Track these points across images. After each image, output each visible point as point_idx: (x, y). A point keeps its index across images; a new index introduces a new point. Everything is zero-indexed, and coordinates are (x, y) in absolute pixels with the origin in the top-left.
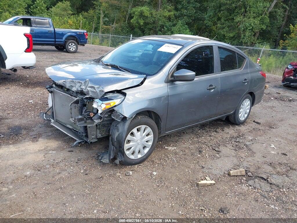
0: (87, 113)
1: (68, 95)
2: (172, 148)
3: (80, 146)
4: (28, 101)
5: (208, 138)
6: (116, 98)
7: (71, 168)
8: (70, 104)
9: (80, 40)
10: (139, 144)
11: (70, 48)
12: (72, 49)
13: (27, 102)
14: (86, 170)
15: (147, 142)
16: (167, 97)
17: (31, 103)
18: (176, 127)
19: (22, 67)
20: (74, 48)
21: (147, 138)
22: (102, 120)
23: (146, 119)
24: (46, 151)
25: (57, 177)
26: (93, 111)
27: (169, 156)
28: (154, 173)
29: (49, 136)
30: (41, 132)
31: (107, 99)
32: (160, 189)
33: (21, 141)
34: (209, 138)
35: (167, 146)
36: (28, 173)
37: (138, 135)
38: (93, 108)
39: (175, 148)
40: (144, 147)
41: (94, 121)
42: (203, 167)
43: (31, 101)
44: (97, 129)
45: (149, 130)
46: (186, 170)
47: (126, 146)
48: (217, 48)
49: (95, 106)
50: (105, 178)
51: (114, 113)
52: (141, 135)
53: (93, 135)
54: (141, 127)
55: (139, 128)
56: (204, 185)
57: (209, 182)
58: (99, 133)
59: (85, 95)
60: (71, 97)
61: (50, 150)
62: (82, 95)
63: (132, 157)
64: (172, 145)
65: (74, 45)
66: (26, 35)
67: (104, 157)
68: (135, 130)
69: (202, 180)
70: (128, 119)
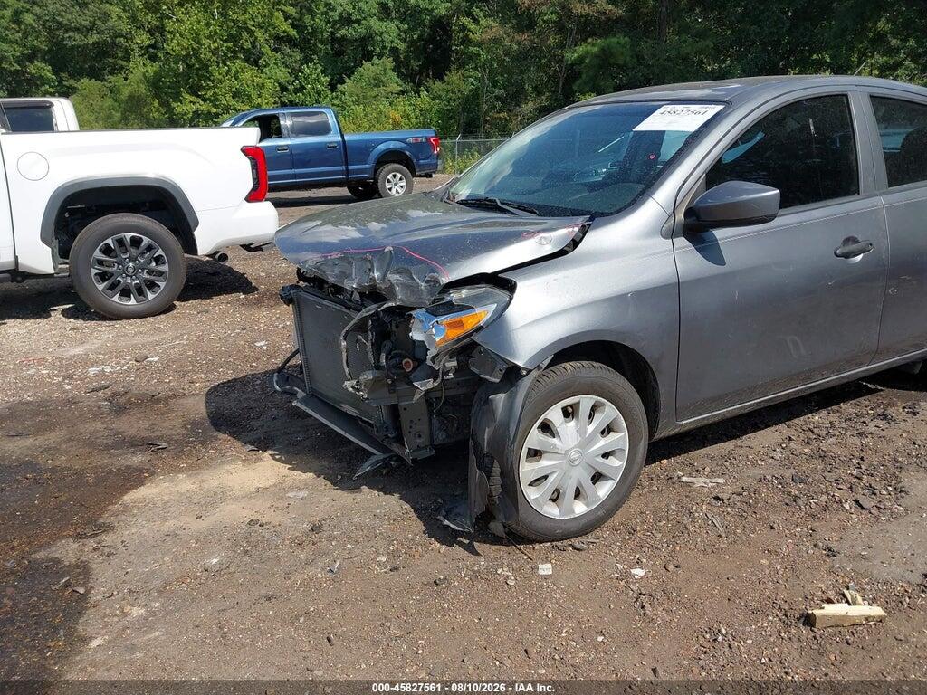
0: (393, 361)
1: (338, 307)
2: (708, 481)
3: (388, 473)
4: (251, 344)
5: (851, 440)
6: (479, 300)
7: (349, 546)
8: (343, 333)
9: (418, 160)
10: (577, 462)
11: (390, 189)
12: (397, 190)
13: (250, 347)
14: (393, 555)
15: (606, 456)
16: (675, 290)
17: (262, 348)
18: (718, 401)
19: (242, 246)
20: (402, 187)
21: (603, 443)
22: (439, 380)
23: (594, 373)
24: (279, 490)
25: (298, 578)
26: (414, 355)
27: (694, 508)
28: (633, 571)
29: (297, 443)
30: (272, 434)
31: (450, 308)
32: (654, 632)
33: (212, 460)
34: (857, 440)
35: (690, 475)
36: (215, 561)
37: (567, 428)
38: (414, 342)
39: (722, 481)
40: (597, 477)
41: (415, 384)
42: (832, 553)
43: (262, 343)
44: (431, 414)
45: (610, 412)
46: (763, 561)
47: (527, 470)
48: (867, 100)
49: (416, 335)
50: (456, 583)
51: (475, 353)
52: (580, 431)
53: (420, 436)
54: (579, 403)
55: (571, 406)
56: (838, 623)
57: (862, 610)
58: (440, 429)
59: (386, 300)
60: (348, 311)
61: (291, 489)
62: (375, 302)
63: (552, 511)
64: (708, 469)
65: (401, 179)
66: (247, 151)
67: (457, 511)
68: (554, 414)
69: (829, 601)
70: (524, 373)
